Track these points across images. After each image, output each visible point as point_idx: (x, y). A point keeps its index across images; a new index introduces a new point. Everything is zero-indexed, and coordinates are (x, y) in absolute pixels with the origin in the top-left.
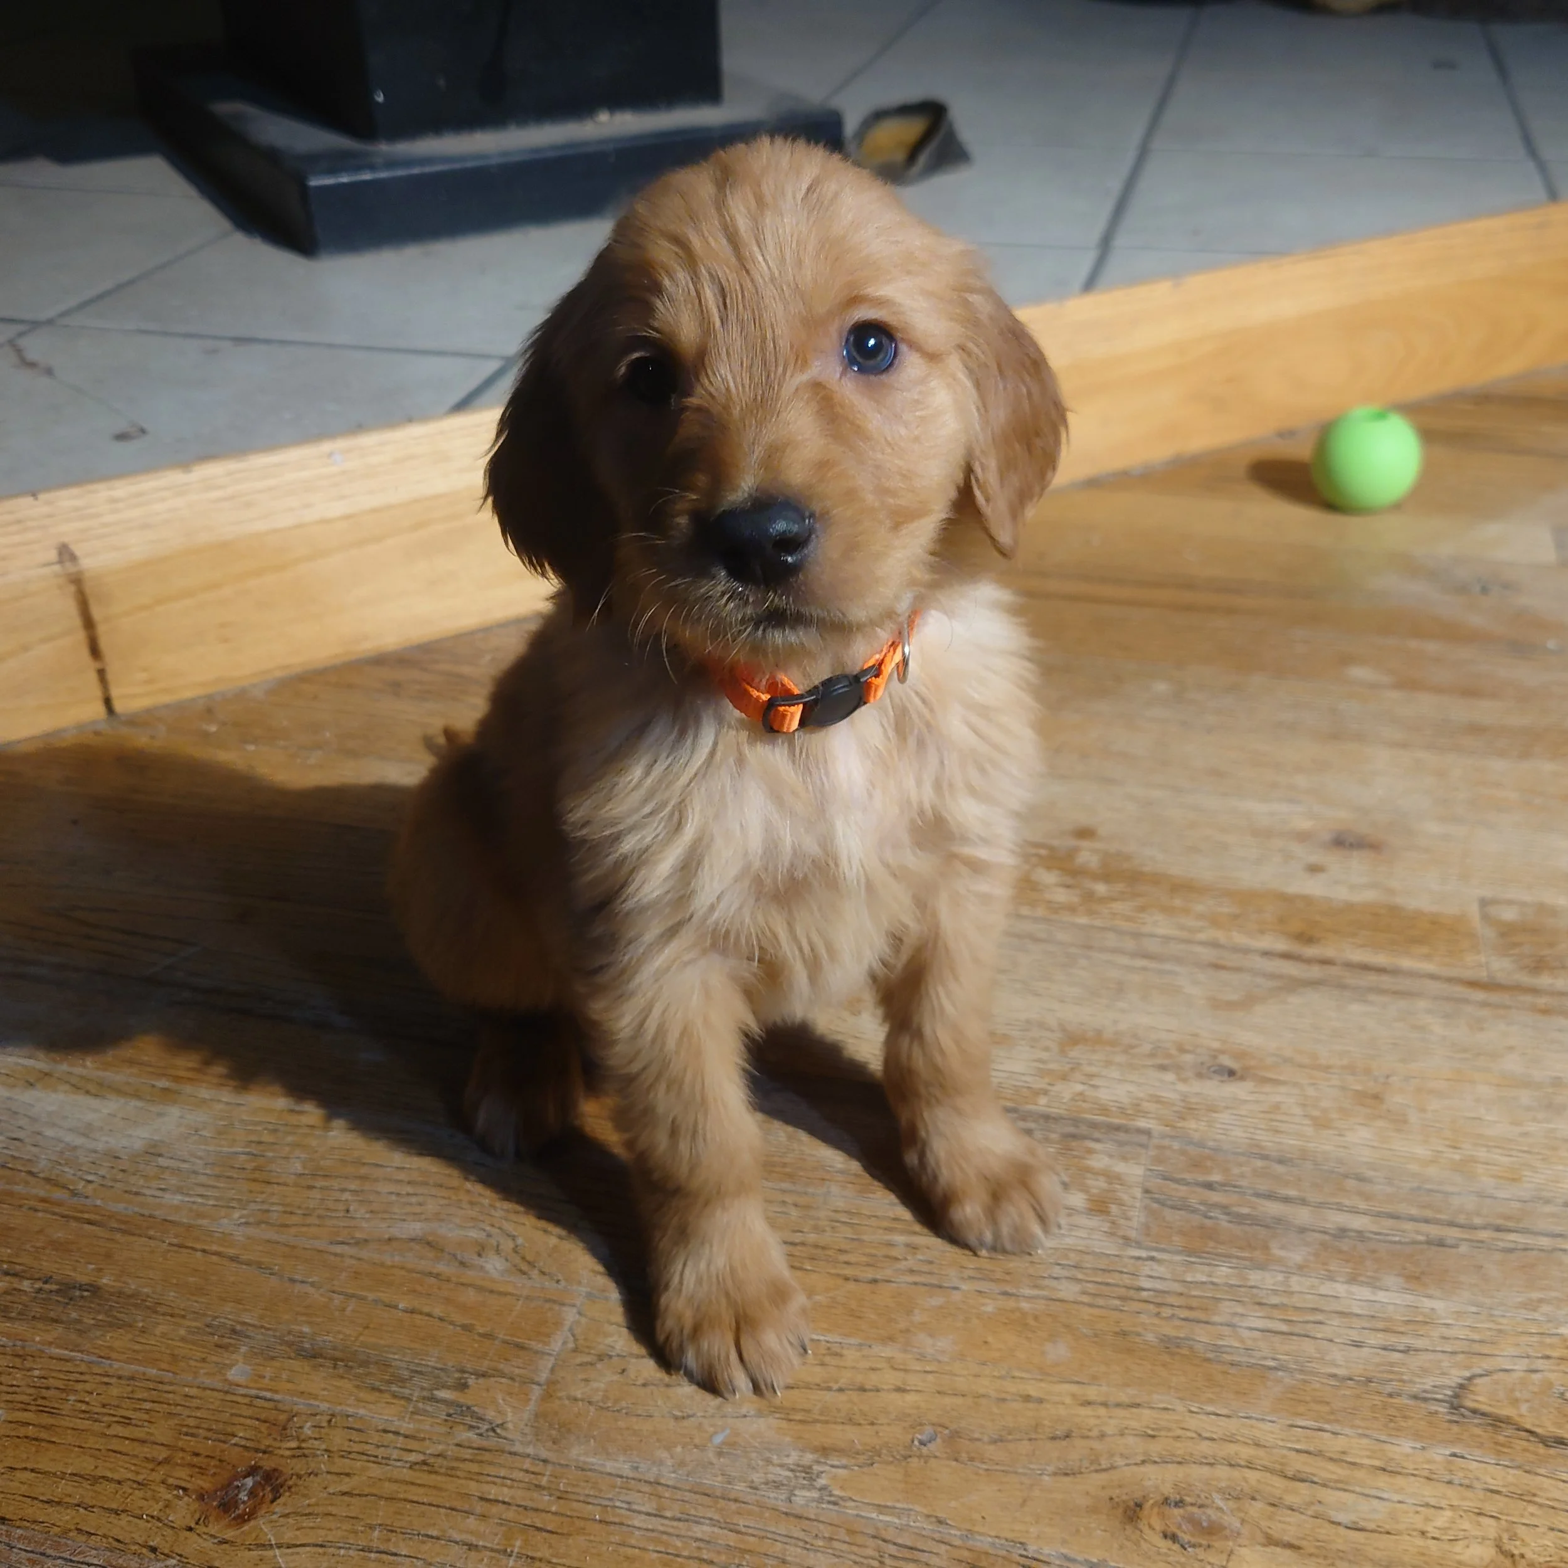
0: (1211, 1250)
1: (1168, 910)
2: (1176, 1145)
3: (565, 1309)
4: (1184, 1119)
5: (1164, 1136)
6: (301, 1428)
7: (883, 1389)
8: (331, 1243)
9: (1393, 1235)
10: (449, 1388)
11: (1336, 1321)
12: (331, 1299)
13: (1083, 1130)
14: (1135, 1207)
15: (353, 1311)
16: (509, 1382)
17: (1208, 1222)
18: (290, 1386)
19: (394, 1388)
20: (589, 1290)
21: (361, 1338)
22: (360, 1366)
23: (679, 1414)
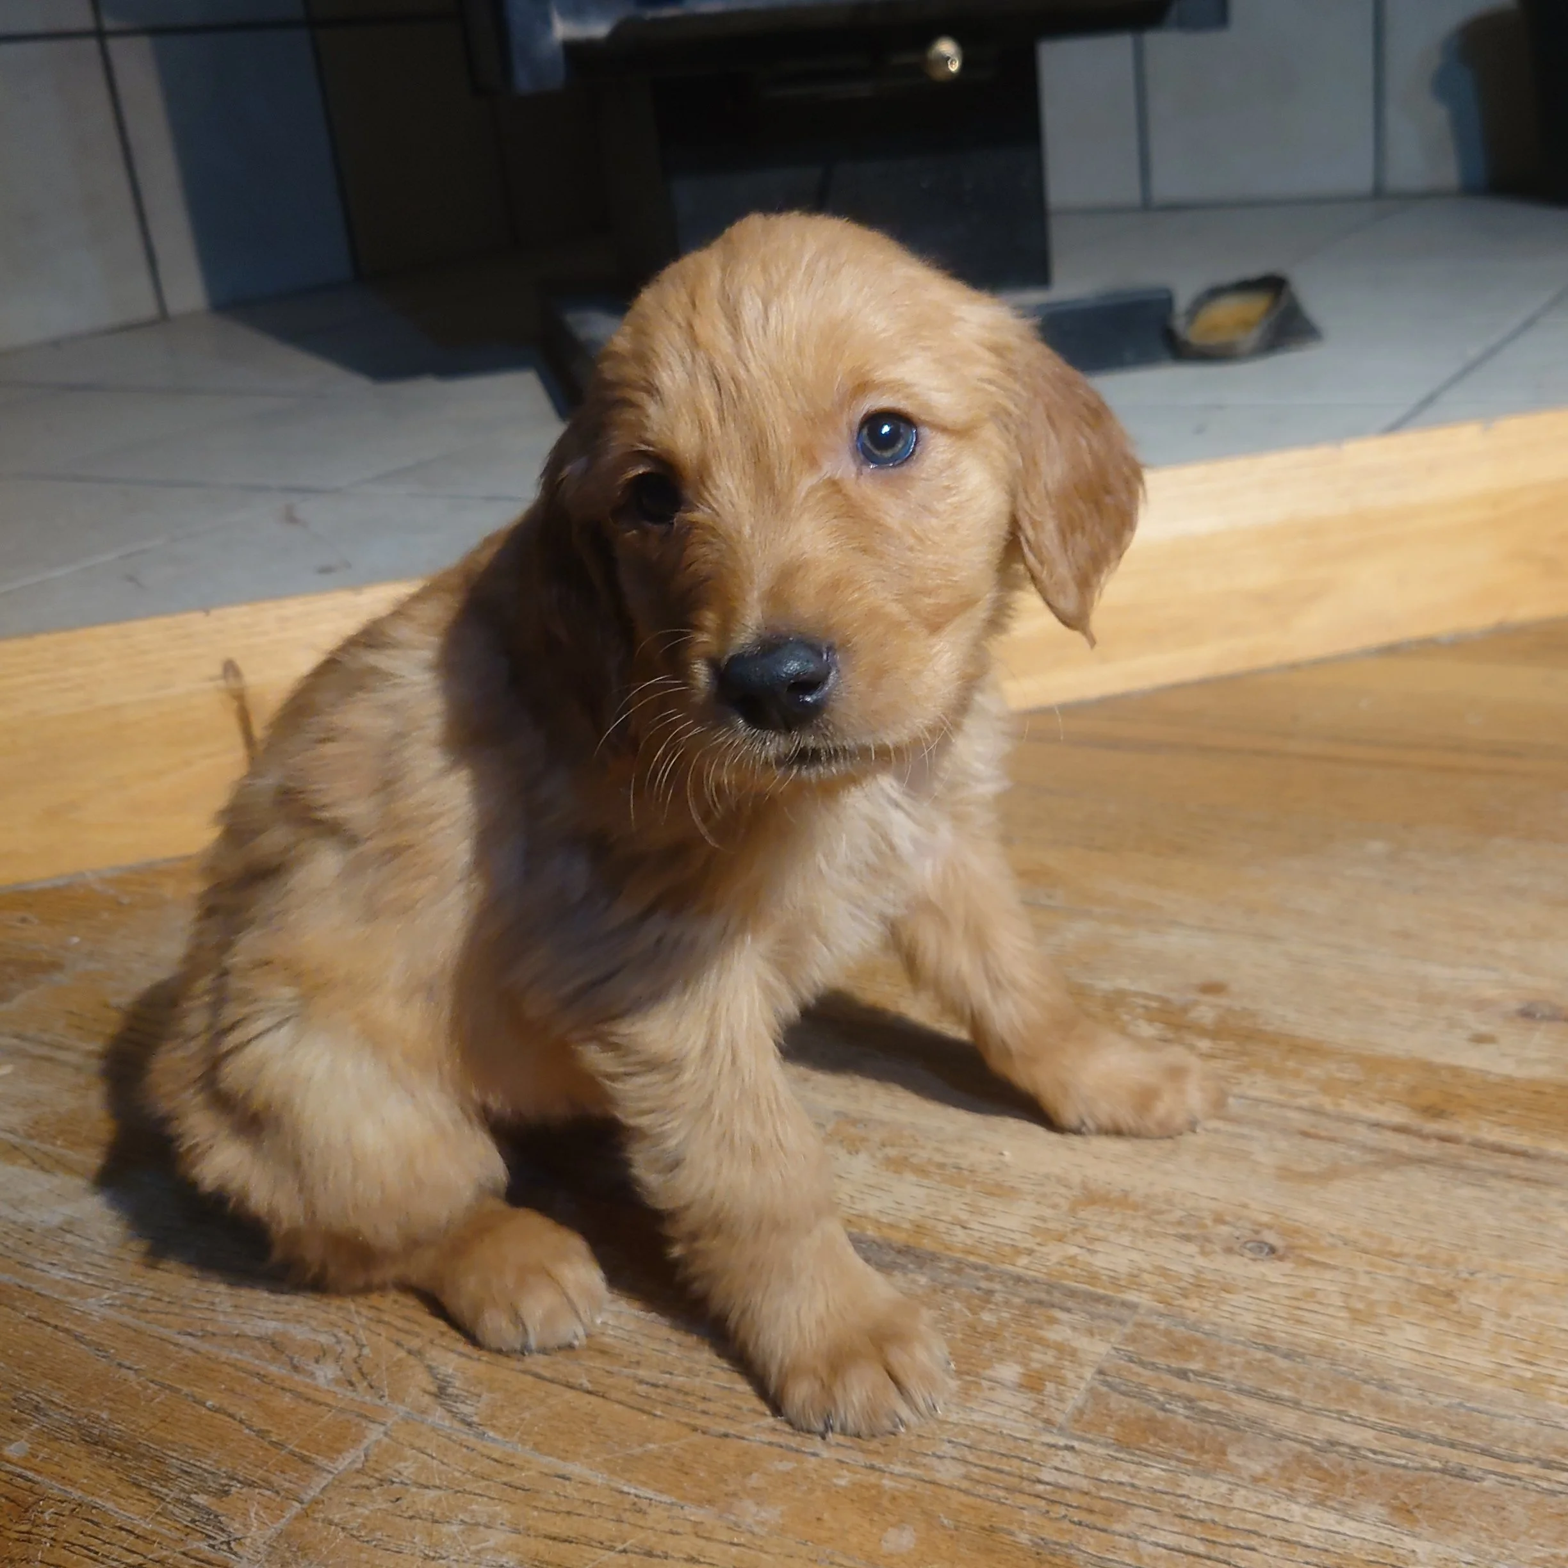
0: (1150, 1448)
1: (1272, 1072)
2: (1163, 1324)
3: (372, 1426)
4: (1186, 1297)
5: (1151, 1312)
6: (42, 1512)
7: (673, 1557)
8: (179, 1333)
9: (1399, 1457)
10: (208, 1493)
11: (1274, 1549)
12: (146, 1388)
13: (1057, 1297)
14: (1078, 1389)
15: (160, 1403)
16: (273, 1495)
17: (1160, 1415)
18: (57, 1469)
19: (155, 1486)
20: (408, 1409)
21: (152, 1431)
22: (135, 1459)
23: (432, 1554)
